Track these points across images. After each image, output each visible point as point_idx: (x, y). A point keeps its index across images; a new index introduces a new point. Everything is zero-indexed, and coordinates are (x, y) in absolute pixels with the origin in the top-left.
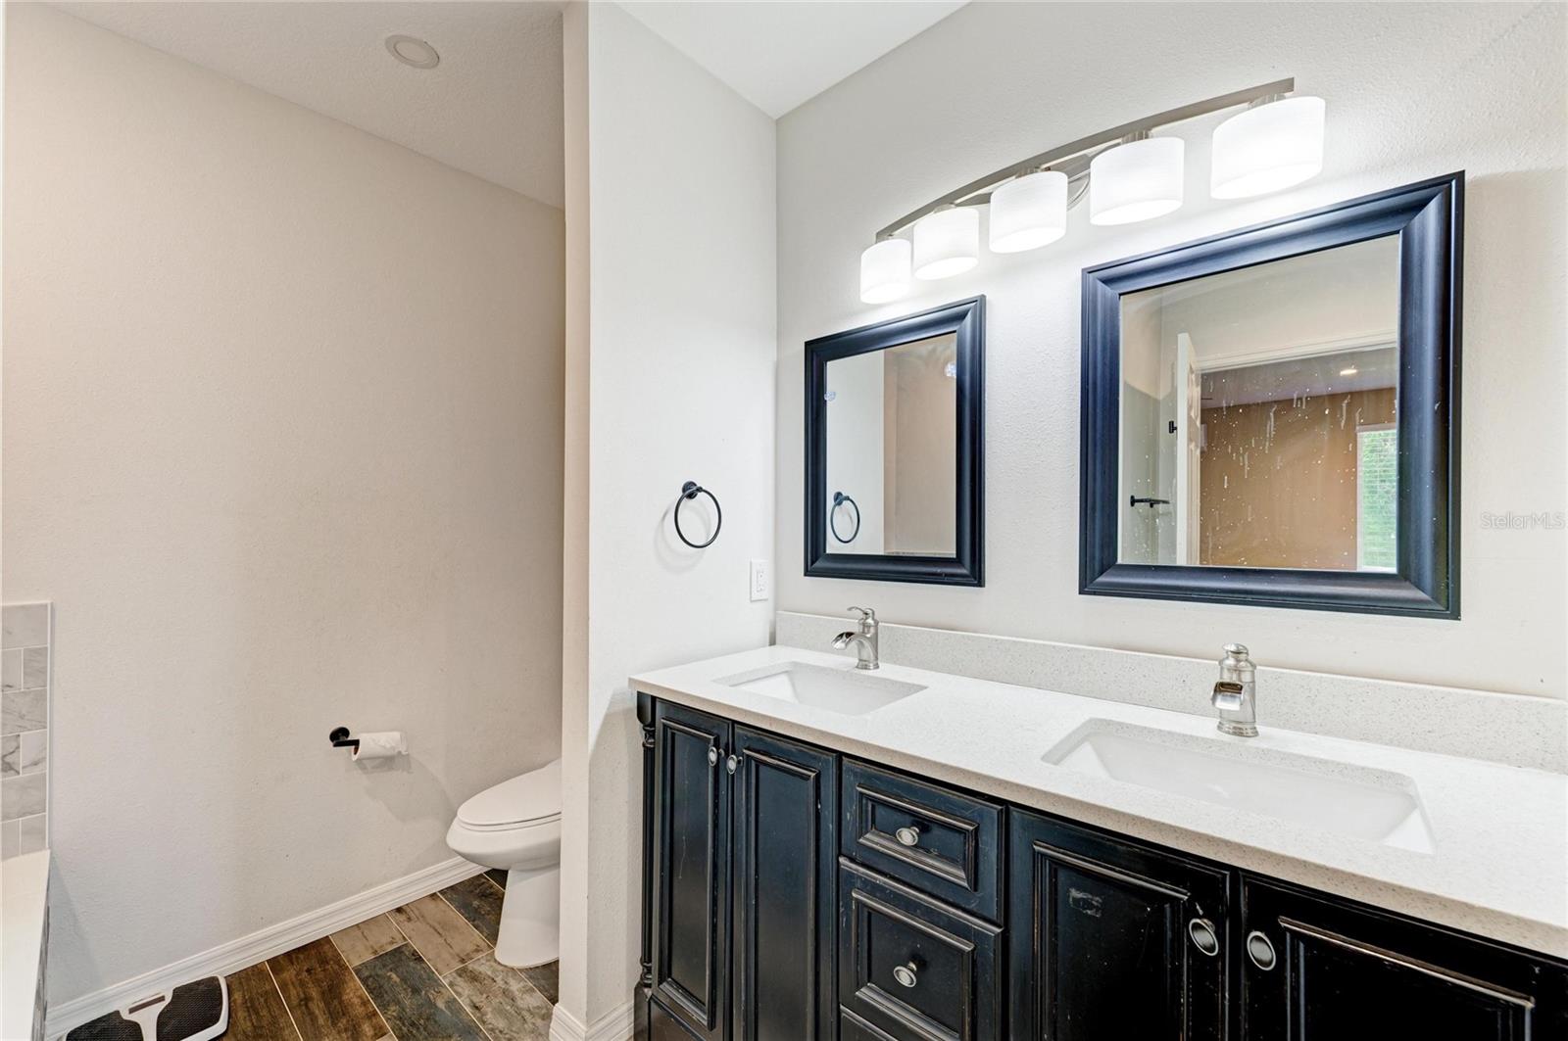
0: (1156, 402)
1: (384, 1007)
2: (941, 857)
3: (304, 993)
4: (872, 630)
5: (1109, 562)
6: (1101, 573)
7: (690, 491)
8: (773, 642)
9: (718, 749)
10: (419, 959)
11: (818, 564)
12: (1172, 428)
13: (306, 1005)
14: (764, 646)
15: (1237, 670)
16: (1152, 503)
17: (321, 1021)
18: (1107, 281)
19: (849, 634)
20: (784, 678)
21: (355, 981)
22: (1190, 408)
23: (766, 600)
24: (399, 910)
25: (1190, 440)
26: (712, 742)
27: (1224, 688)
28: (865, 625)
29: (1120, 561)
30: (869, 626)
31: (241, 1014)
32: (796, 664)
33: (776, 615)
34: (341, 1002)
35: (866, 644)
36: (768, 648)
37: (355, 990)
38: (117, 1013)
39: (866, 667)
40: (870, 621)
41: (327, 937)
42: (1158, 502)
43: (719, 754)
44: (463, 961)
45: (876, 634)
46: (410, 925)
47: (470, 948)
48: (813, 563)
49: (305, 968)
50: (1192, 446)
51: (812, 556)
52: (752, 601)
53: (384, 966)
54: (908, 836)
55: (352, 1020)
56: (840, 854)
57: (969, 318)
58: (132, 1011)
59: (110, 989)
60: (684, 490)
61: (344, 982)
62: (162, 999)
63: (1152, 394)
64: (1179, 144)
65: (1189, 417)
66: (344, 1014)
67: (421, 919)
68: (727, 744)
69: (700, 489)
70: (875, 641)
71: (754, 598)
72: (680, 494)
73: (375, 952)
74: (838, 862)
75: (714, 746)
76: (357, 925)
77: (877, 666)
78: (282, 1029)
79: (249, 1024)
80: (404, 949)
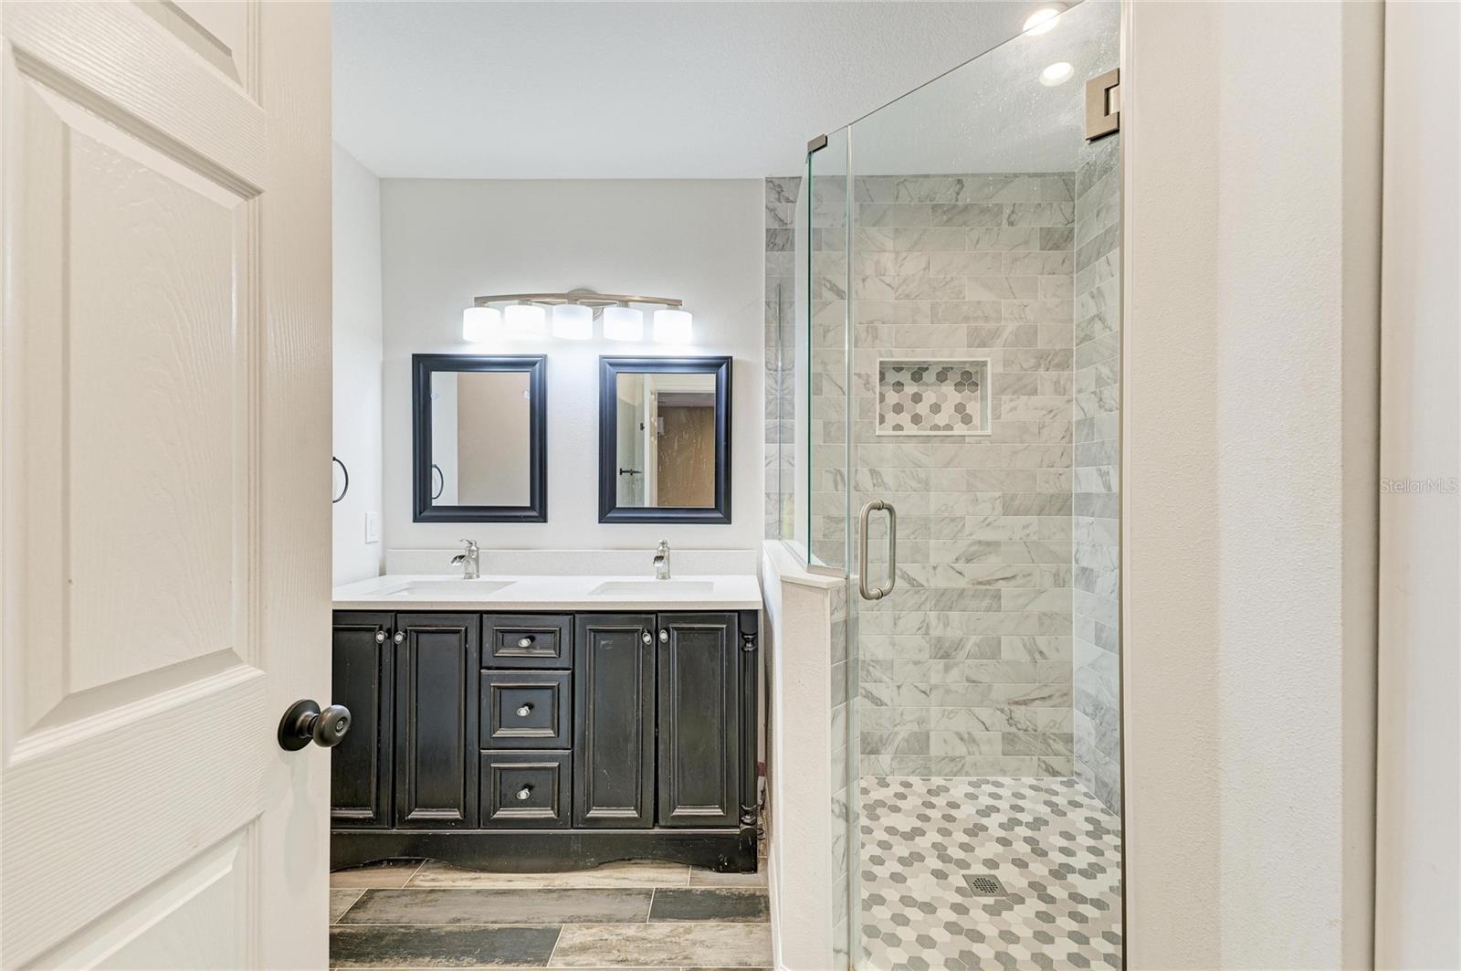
0: (634, 407)
2: (542, 648)
4: (475, 553)
5: (613, 506)
6: (609, 512)
8: (382, 573)
11: (424, 514)
12: (642, 428)
15: (663, 551)
16: (632, 472)
18: (611, 365)
19: (461, 557)
22: (651, 416)
23: (376, 542)
25: (651, 435)
27: (659, 558)
28: (470, 551)
29: (618, 506)
30: (473, 551)
35: (472, 562)
36: (379, 578)
39: (471, 578)
40: (473, 548)
42: (634, 472)
45: (478, 556)
48: (420, 513)
50: (653, 438)
51: (420, 507)
54: (525, 643)
56: (481, 668)
57: (537, 365)
63: (632, 403)
64: (640, 314)
65: (651, 422)
70: (477, 560)
71: (368, 541)
74: (480, 673)
77: (478, 577)
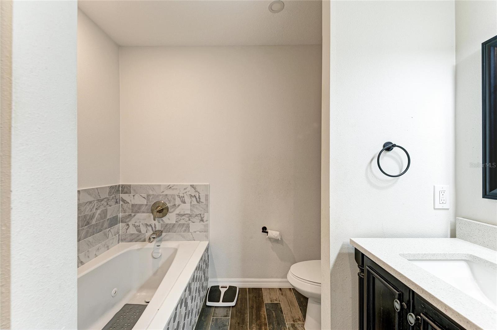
1: (269, 324)
3: (253, 304)
7: (388, 147)
9: (401, 302)
10: (282, 311)
13: (252, 309)
14: (446, 237)
17: (254, 317)
20: (464, 264)
21: (264, 308)
24: (280, 289)
26: (397, 296)
31: (239, 302)
32: (475, 257)
33: (456, 220)
34: (260, 314)
37: (264, 312)
38: (219, 286)
41: (262, 288)
43: (402, 306)
44: (294, 321)
46: (282, 296)
47: (297, 317)
49: (255, 296)
52: (434, 209)
53: (273, 308)
55: (261, 323)
58: (222, 287)
59: (219, 279)
60: (384, 146)
61: (262, 307)
62: (226, 287)
66: (259, 319)
67: (285, 296)
68: (409, 301)
69: (394, 146)
72: (382, 148)
73: (271, 301)
75: (398, 299)
76: (269, 288)
78: (245, 314)
79: (240, 306)
80: (279, 304)
